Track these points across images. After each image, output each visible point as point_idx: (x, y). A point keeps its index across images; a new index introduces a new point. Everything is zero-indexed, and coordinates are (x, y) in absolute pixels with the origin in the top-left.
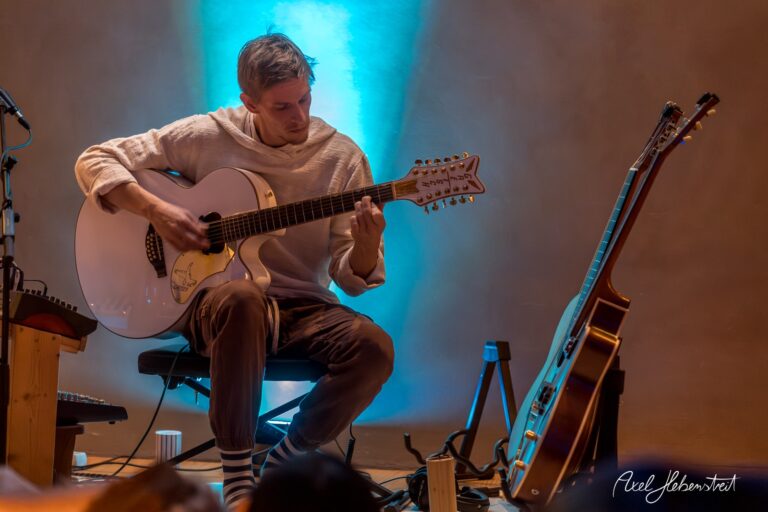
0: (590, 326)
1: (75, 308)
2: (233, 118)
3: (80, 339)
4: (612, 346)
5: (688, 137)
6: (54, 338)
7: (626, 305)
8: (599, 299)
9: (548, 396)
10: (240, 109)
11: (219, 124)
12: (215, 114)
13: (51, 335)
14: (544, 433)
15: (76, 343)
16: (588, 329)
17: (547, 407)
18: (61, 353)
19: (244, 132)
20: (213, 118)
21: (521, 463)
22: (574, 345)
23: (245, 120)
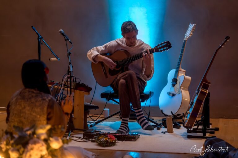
0: (202, 89)
1: (87, 85)
2: (120, 41)
3: (88, 92)
4: (206, 93)
5: (223, 46)
6: (83, 92)
7: (210, 83)
8: (203, 82)
9: (193, 104)
10: (122, 38)
11: (117, 42)
12: (116, 40)
13: (82, 92)
14: (192, 111)
15: (88, 93)
16: (201, 89)
17: (192, 106)
18: (85, 95)
19: (123, 43)
20: (116, 41)
21: (187, 119)
22: (198, 92)
23: (123, 41)
